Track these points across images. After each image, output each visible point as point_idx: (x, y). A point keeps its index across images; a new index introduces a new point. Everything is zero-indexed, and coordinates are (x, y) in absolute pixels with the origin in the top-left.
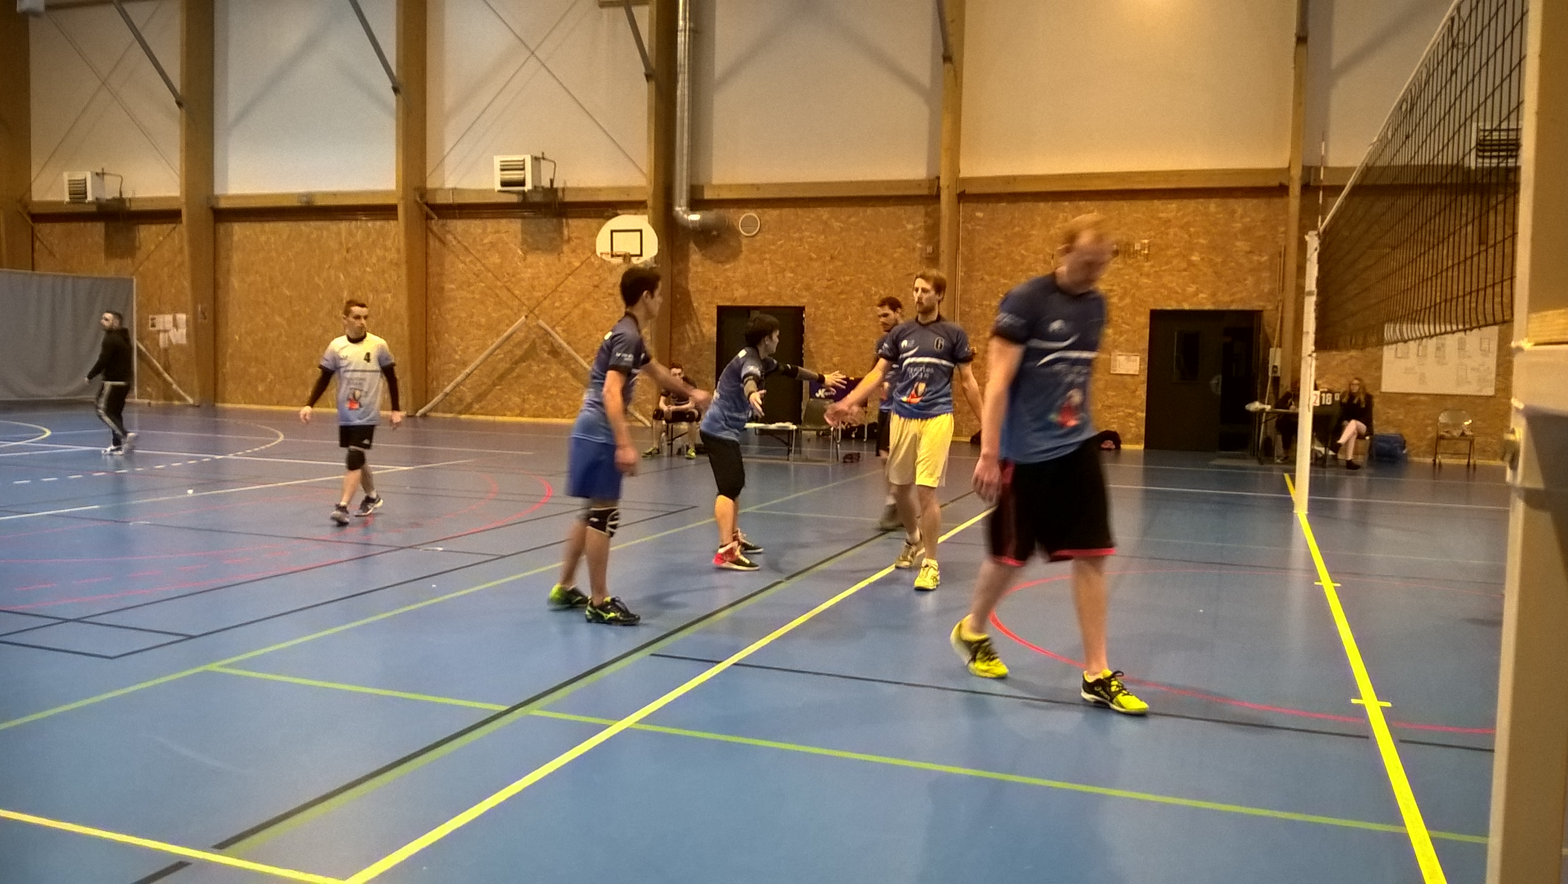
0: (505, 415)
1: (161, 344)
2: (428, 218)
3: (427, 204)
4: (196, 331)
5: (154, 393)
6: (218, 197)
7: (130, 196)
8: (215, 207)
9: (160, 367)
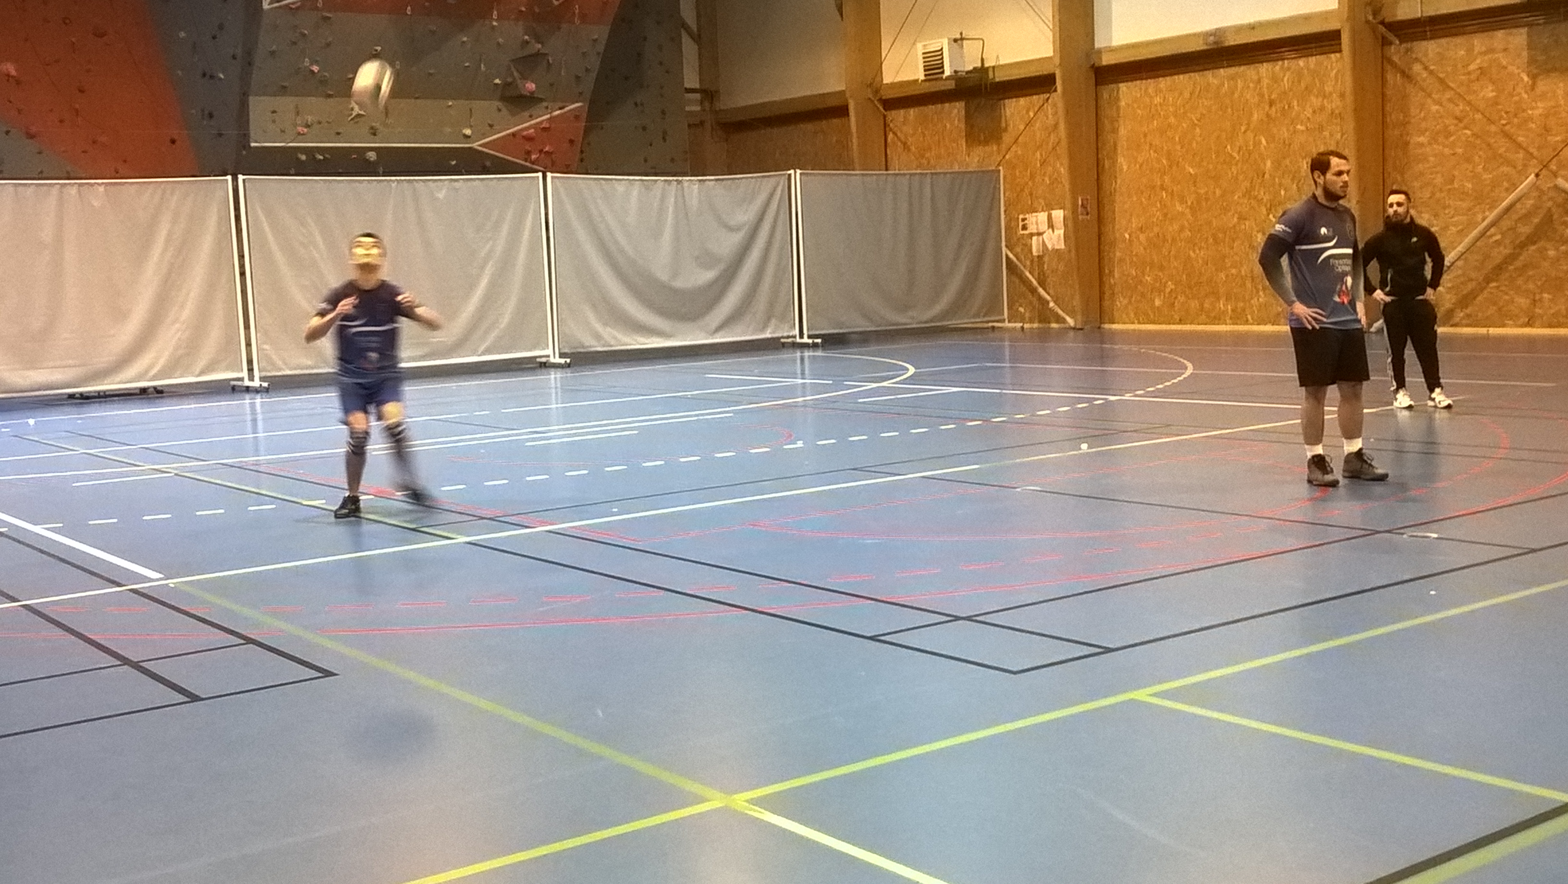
0: (1504, 326)
1: (1035, 251)
2: (1385, 43)
3: (1382, 23)
4: (1076, 231)
5: (1027, 315)
6: (1099, 52)
7: (993, 64)
8: (1096, 65)
9: (1033, 280)
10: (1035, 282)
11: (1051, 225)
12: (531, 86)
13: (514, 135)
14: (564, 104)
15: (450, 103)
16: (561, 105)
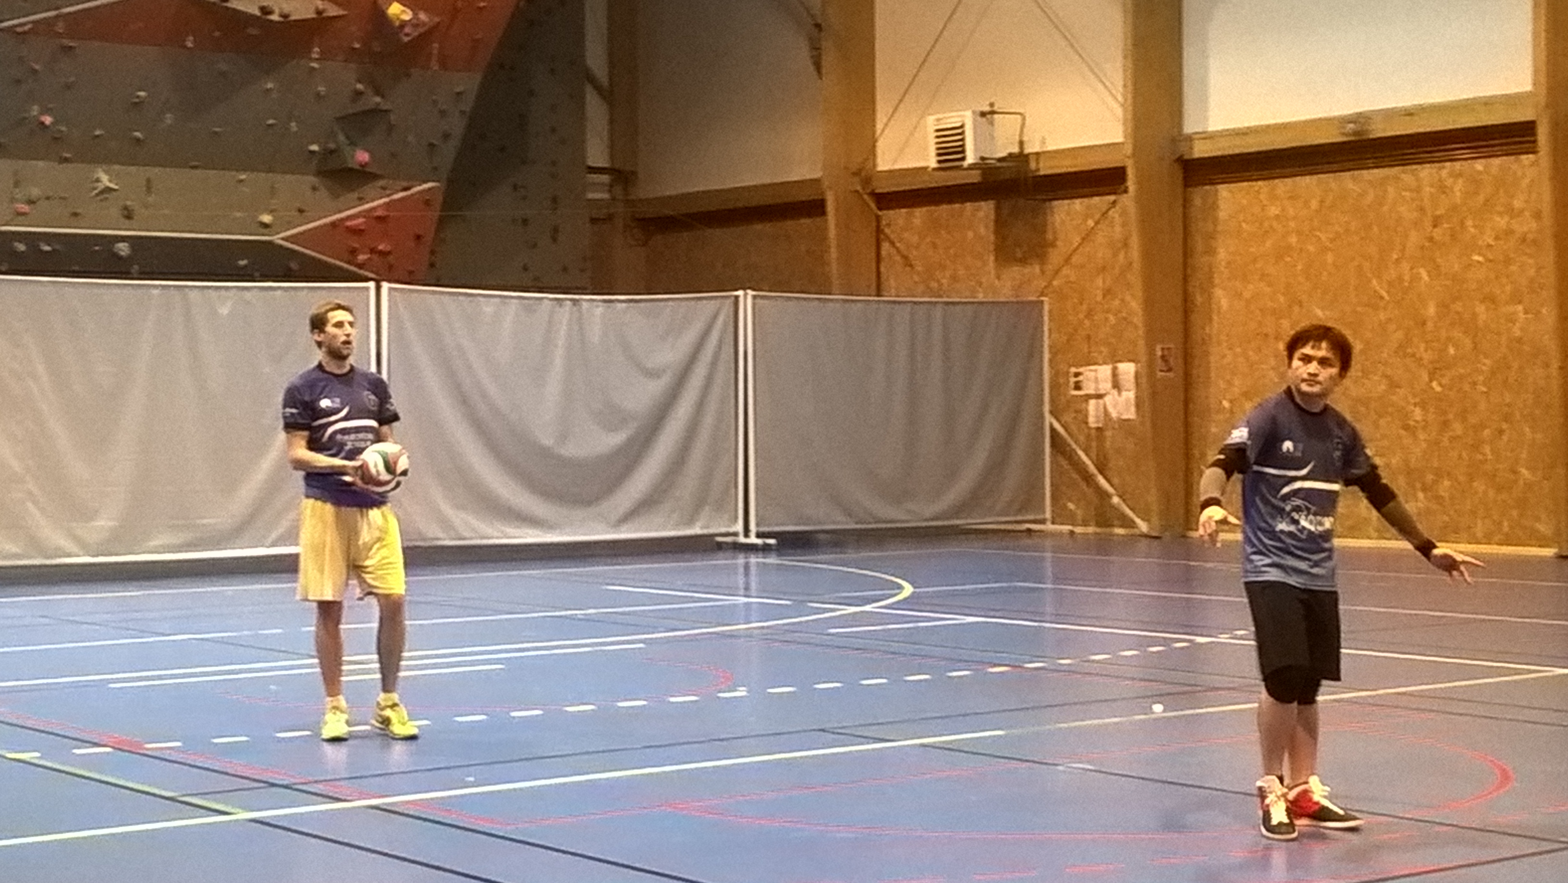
1: (1092, 422)
4: (1154, 394)
5: (1079, 512)
6: (1190, 138)
7: (1037, 149)
8: (1186, 157)
9: (1088, 462)
10: (1092, 469)
11: (1116, 385)
12: (363, 156)
13: (334, 225)
14: (410, 183)
15: (243, 177)
16: (405, 184)
